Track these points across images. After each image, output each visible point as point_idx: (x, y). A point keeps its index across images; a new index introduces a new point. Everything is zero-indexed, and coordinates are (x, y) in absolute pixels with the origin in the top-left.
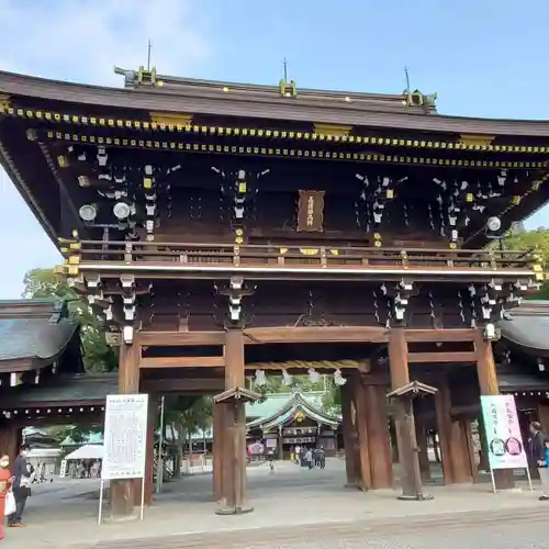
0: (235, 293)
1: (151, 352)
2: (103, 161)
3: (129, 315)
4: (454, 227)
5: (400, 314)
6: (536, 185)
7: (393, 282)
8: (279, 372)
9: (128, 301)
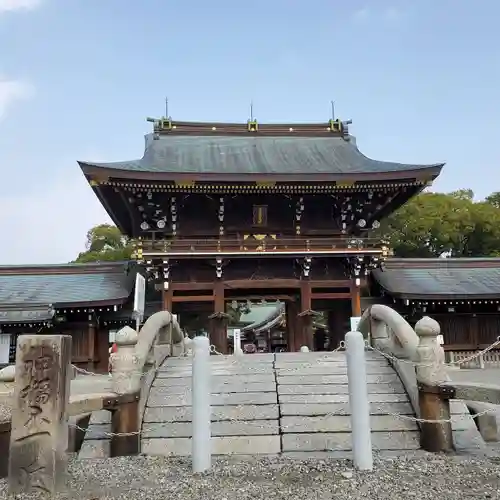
0: (219, 265)
1: (176, 293)
2: (150, 197)
3: (166, 276)
4: (344, 221)
5: (306, 274)
6: (390, 200)
7: (302, 258)
8: (245, 301)
9: (166, 269)
